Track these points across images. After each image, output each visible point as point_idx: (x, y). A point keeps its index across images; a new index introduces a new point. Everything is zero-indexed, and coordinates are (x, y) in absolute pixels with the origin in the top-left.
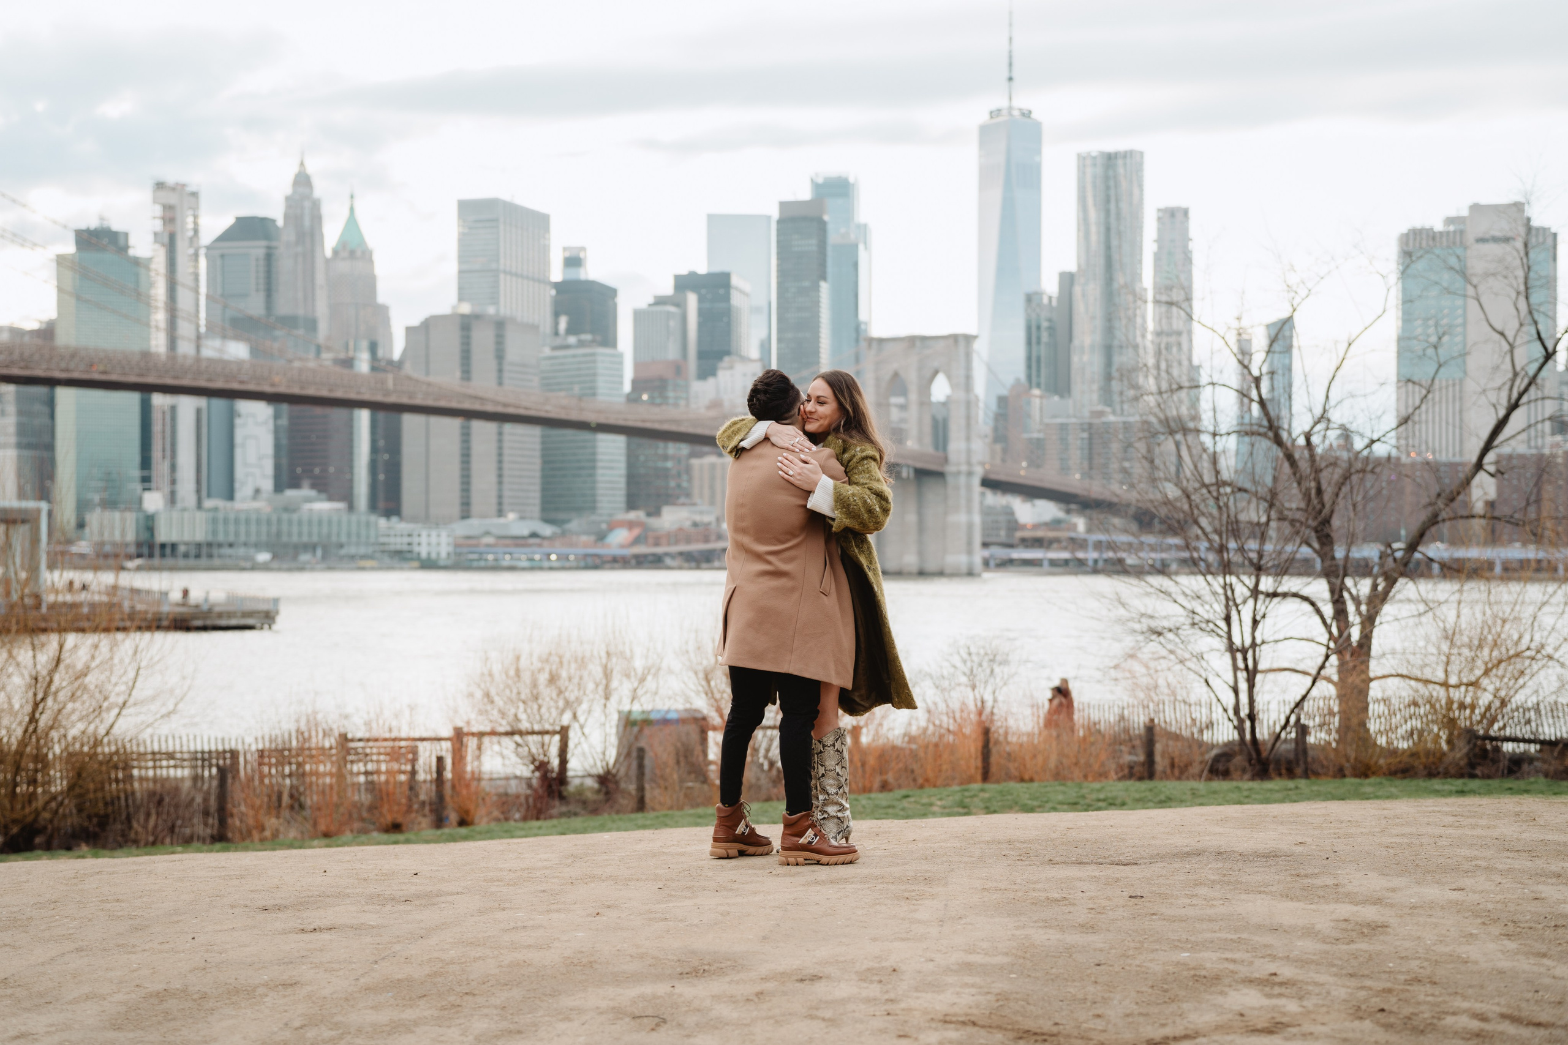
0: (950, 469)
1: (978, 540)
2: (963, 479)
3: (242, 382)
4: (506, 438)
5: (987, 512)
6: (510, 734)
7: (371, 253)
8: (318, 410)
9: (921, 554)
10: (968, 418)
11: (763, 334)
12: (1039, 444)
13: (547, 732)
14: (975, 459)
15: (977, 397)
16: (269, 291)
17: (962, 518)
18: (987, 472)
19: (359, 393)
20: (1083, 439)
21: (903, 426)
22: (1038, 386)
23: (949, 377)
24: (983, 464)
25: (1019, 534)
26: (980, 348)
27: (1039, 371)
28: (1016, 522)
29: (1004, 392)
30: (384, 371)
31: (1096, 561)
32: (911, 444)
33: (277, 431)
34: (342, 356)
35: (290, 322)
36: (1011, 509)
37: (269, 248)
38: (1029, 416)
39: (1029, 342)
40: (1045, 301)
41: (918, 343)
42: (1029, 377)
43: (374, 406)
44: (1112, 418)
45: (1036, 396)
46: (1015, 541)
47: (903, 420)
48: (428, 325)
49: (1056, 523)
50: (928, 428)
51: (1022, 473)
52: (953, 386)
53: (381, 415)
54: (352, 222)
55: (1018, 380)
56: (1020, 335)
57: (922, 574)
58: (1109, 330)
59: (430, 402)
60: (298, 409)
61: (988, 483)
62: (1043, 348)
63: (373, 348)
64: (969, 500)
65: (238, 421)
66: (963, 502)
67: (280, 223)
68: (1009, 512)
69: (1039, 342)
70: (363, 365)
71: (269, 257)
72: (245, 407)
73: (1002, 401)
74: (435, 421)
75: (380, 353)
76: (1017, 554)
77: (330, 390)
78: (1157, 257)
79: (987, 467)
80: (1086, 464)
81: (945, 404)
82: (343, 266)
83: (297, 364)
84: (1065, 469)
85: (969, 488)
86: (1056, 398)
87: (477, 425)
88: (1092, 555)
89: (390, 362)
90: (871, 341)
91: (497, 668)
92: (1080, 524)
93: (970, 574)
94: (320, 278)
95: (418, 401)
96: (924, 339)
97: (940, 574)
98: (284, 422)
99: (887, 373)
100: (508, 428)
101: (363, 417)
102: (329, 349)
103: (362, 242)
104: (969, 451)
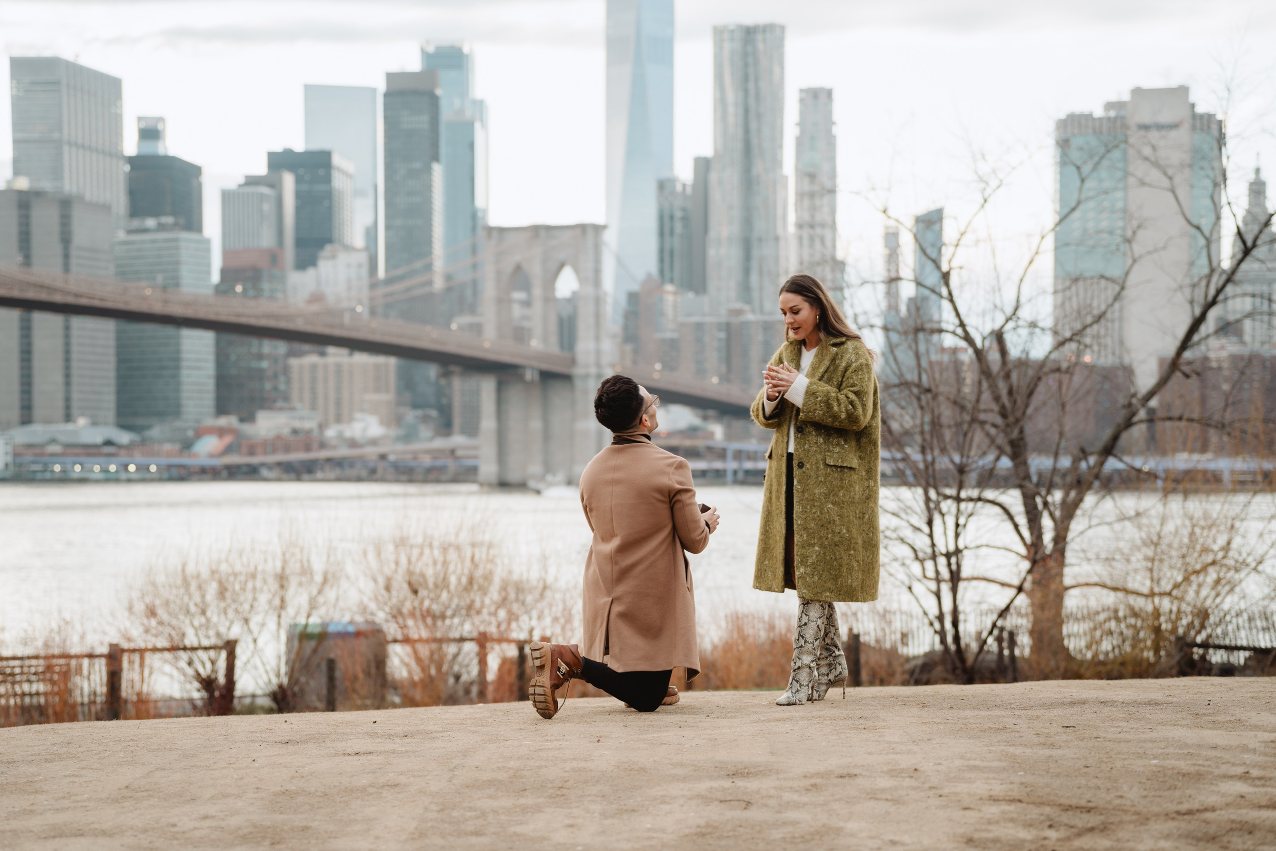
0: (580, 371)
2: (591, 383)
9: (547, 464)
10: (597, 315)
11: (368, 220)
12: (673, 344)
14: (606, 360)
15: (605, 293)
20: (720, 340)
21: (526, 324)
22: (672, 281)
23: (577, 270)
24: (615, 366)
26: (610, 238)
27: (672, 264)
29: (635, 287)
31: (735, 472)
32: (535, 344)
38: (662, 314)
39: (661, 234)
40: (679, 188)
41: (543, 233)
42: (662, 271)
44: (750, 317)
45: (669, 292)
47: (526, 318)
49: (692, 431)
50: (553, 327)
51: (657, 376)
52: (582, 280)
55: (649, 275)
56: (652, 224)
58: (748, 222)
62: (676, 241)
69: (671, 234)
73: (633, 297)
78: (799, 142)
80: (723, 369)
81: (571, 301)
84: (701, 372)
86: (691, 295)
88: (731, 465)
90: (490, 230)
92: (718, 431)
96: (549, 229)
99: (508, 265)
100: (76, 321)
104: (598, 352)
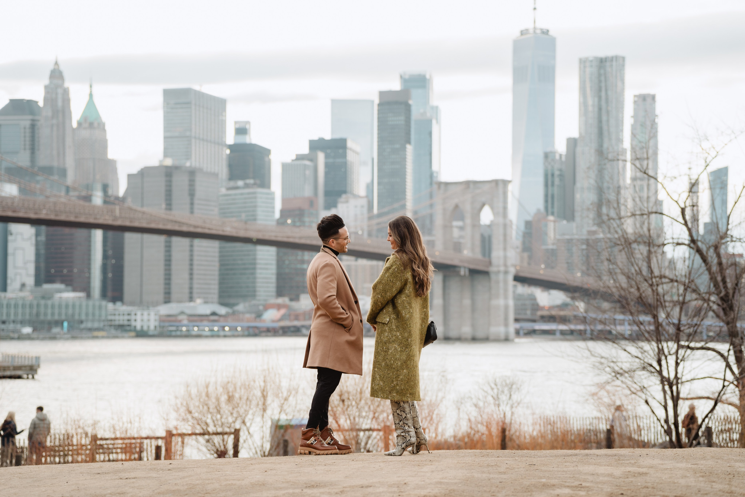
0: (492, 269)
1: (511, 316)
2: (501, 277)
3: (14, 211)
4: (196, 248)
5: (517, 298)
6: (203, 434)
7: (104, 125)
8: (67, 230)
9: (473, 326)
10: (505, 235)
11: (368, 180)
12: (553, 253)
13: (226, 433)
14: (509, 262)
15: (511, 221)
16: (33, 150)
17: (501, 302)
18: (517, 271)
19: (95, 219)
20: (582, 249)
21: (462, 241)
22: (553, 214)
23: (492, 208)
24: (515, 266)
25: (540, 313)
26: (513, 188)
27: (553, 203)
28: (538, 305)
29: (529, 218)
30: (113, 204)
31: (592, 332)
32: (466, 253)
33: (37, 244)
34: (84, 193)
35: (48, 170)
36: (534, 296)
37: (33, 120)
38: (546, 234)
39: (546, 185)
40: (557, 157)
41: (471, 186)
42: (546, 208)
43: (105, 227)
44: (602, 236)
45: (551, 221)
46: (537, 318)
47: (461, 237)
48: (144, 173)
49: (564, 306)
50: (478, 242)
51: (542, 272)
52: (495, 214)
53: (110, 234)
54: (91, 104)
55: (539, 210)
56: (540, 180)
57: (474, 339)
58: (600, 177)
59: (144, 225)
60: (53, 229)
61: (518, 279)
62: (556, 188)
63: (105, 188)
64: (506, 290)
65: (10, 238)
66: (502, 291)
67: (41, 104)
68: (533, 298)
69: (553, 185)
70: (98, 199)
71: (33, 126)
72: (14, 227)
73: (528, 224)
74: (147, 237)
75: (110, 192)
76: (538, 326)
77: (76, 217)
78: (633, 127)
79: (518, 268)
80: (584, 266)
81: (489, 226)
82: (85, 133)
83: (52, 200)
84: (570, 270)
85: (506, 282)
86: (565, 222)
87: (176, 240)
88: (589, 327)
89: (117, 198)
90: (440, 184)
91: (194, 391)
92: (581, 306)
93: (507, 339)
94: (69, 140)
95: (136, 224)
96: (475, 183)
97: (486, 339)
98: (43, 238)
99: (450, 205)
100: (197, 242)
101: (98, 235)
102: (75, 189)
103: (98, 117)
104: (505, 258)
